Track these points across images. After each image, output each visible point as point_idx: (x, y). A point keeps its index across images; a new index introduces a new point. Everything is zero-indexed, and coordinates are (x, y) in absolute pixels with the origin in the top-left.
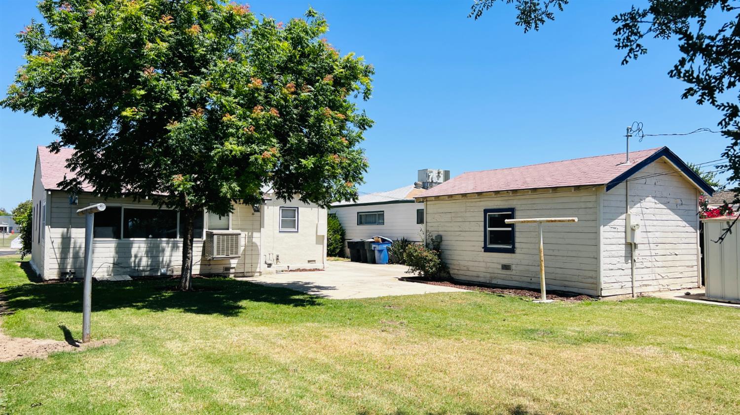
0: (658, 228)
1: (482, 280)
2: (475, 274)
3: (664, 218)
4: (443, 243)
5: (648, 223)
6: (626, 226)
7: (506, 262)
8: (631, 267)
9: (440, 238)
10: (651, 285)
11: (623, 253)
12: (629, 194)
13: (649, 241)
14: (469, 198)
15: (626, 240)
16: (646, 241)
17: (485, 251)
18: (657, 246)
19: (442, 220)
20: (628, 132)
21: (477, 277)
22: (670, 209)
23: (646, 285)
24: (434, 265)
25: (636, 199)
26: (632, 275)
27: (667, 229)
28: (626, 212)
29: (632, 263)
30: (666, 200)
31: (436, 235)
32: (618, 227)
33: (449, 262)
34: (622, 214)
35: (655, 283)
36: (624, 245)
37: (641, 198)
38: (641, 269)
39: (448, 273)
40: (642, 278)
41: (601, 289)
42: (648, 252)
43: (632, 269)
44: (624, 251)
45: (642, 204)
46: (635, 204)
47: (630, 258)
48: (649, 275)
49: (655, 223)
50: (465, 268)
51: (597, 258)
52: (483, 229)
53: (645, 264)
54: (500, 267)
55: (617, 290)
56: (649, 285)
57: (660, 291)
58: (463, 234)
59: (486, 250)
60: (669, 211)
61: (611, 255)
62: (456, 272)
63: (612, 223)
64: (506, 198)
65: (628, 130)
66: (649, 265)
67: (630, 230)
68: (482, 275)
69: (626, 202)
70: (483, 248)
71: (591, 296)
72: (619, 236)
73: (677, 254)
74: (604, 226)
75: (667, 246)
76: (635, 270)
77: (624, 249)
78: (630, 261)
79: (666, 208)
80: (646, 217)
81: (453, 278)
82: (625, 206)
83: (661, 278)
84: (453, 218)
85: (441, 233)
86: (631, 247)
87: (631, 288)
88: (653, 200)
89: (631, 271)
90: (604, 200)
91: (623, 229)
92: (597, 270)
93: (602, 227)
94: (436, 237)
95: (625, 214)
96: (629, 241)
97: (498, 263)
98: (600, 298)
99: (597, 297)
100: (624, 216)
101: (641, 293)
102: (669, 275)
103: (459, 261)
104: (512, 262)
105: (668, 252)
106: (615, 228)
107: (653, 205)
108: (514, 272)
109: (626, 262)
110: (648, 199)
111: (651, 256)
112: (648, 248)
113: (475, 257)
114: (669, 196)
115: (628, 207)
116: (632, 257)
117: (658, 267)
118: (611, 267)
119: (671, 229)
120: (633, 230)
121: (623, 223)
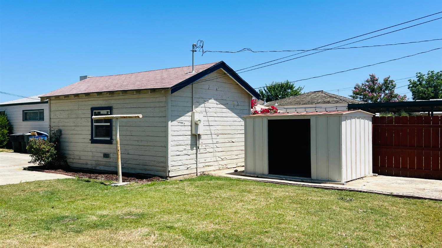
0: (218, 123)
1: (89, 167)
2: (84, 162)
3: (224, 115)
4: (63, 136)
5: (210, 119)
6: (191, 121)
7: (106, 151)
8: (196, 152)
9: (60, 132)
10: (212, 166)
11: (189, 142)
12: (194, 97)
13: (211, 132)
14: (80, 98)
15: (191, 132)
16: (209, 132)
17: (92, 143)
18: (218, 136)
19: (62, 117)
20: (193, 48)
21: (86, 164)
22: (228, 109)
23: (208, 166)
24: (51, 156)
25: (201, 100)
26: (196, 159)
27: (225, 123)
28: (192, 110)
29: (196, 149)
30: (225, 102)
31: (57, 130)
32: (184, 122)
33: (66, 152)
34: (188, 112)
35: (216, 163)
36: (190, 136)
37: (205, 100)
38: (205, 154)
39: (66, 162)
40: (205, 160)
41: (169, 172)
42: (210, 141)
43: (196, 154)
44: (190, 141)
45: (205, 105)
46: (200, 105)
47: (195, 146)
48: (211, 158)
49: (217, 119)
50: (78, 157)
51: (166, 147)
52: (90, 124)
53: (208, 150)
54: (102, 155)
55: (183, 171)
56: (210, 166)
57: (220, 169)
58: (77, 128)
59: (93, 141)
60: (228, 110)
61: (178, 144)
62: (71, 160)
63: (180, 119)
64: (106, 98)
65: (193, 46)
66: (211, 150)
67: (195, 125)
68: (89, 162)
69: (192, 103)
70: (90, 140)
71: (162, 177)
72: (186, 129)
73: (234, 141)
74: (172, 121)
75: (226, 136)
76: (198, 155)
77: (190, 139)
78: (195, 148)
79: (225, 108)
80: (209, 114)
81: (69, 165)
82: (191, 106)
83: (221, 160)
84: (69, 115)
85: (61, 128)
86: (196, 138)
87: (196, 169)
88: (215, 102)
89: (196, 156)
90: (171, 101)
91: (190, 124)
92: (166, 157)
93: (170, 123)
94: (57, 131)
95: (191, 112)
96: (194, 133)
97: (101, 152)
98: (168, 178)
99: (166, 177)
100: (190, 114)
101: (203, 172)
102: (227, 157)
103: (74, 151)
104: (110, 151)
105: (226, 140)
106: (182, 123)
107: (215, 106)
108: (111, 160)
109: (192, 149)
110: (210, 101)
111: (213, 144)
112: (211, 138)
113: (85, 147)
114: (228, 99)
115: (194, 106)
116: (196, 145)
117: (219, 152)
118: (178, 153)
119: (229, 123)
120: (197, 125)
121: (190, 119)
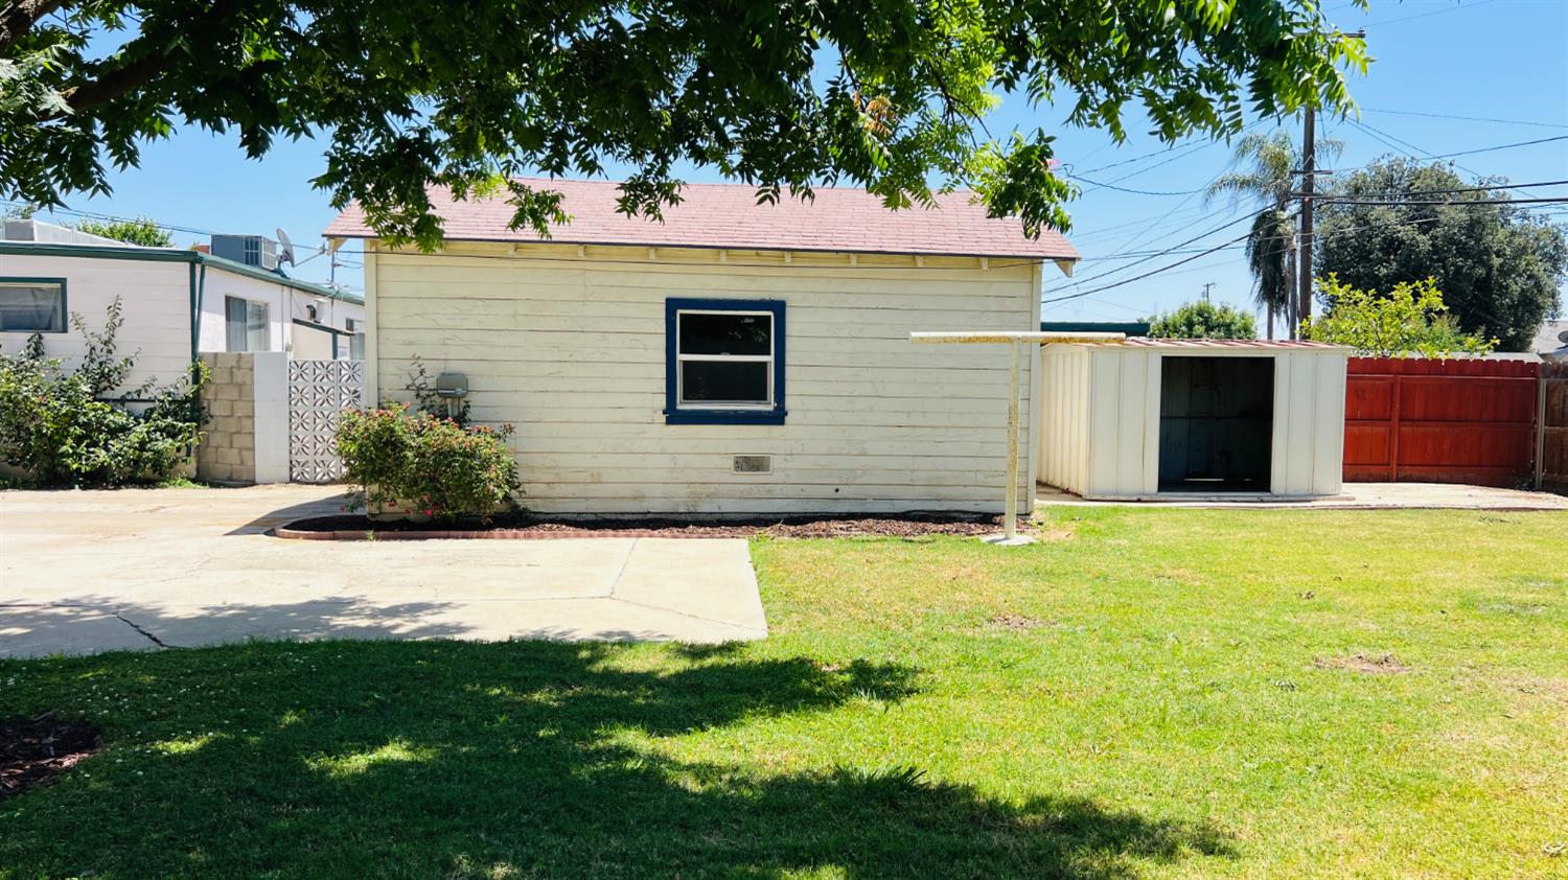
2: (626, 491)
4: (477, 398)
7: (749, 450)
9: (456, 384)
14: (598, 257)
17: (669, 422)
19: (467, 323)
52: (662, 357)
54: (731, 463)
58: (573, 371)
59: (674, 417)
62: (539, 489)
64: (755, 271)
68: (655, 491)
70: (663, 412)
85: (461, 367)
97: (720, 454)
103: (555, 456)
104: (773, 449)
108: (777, 476)
